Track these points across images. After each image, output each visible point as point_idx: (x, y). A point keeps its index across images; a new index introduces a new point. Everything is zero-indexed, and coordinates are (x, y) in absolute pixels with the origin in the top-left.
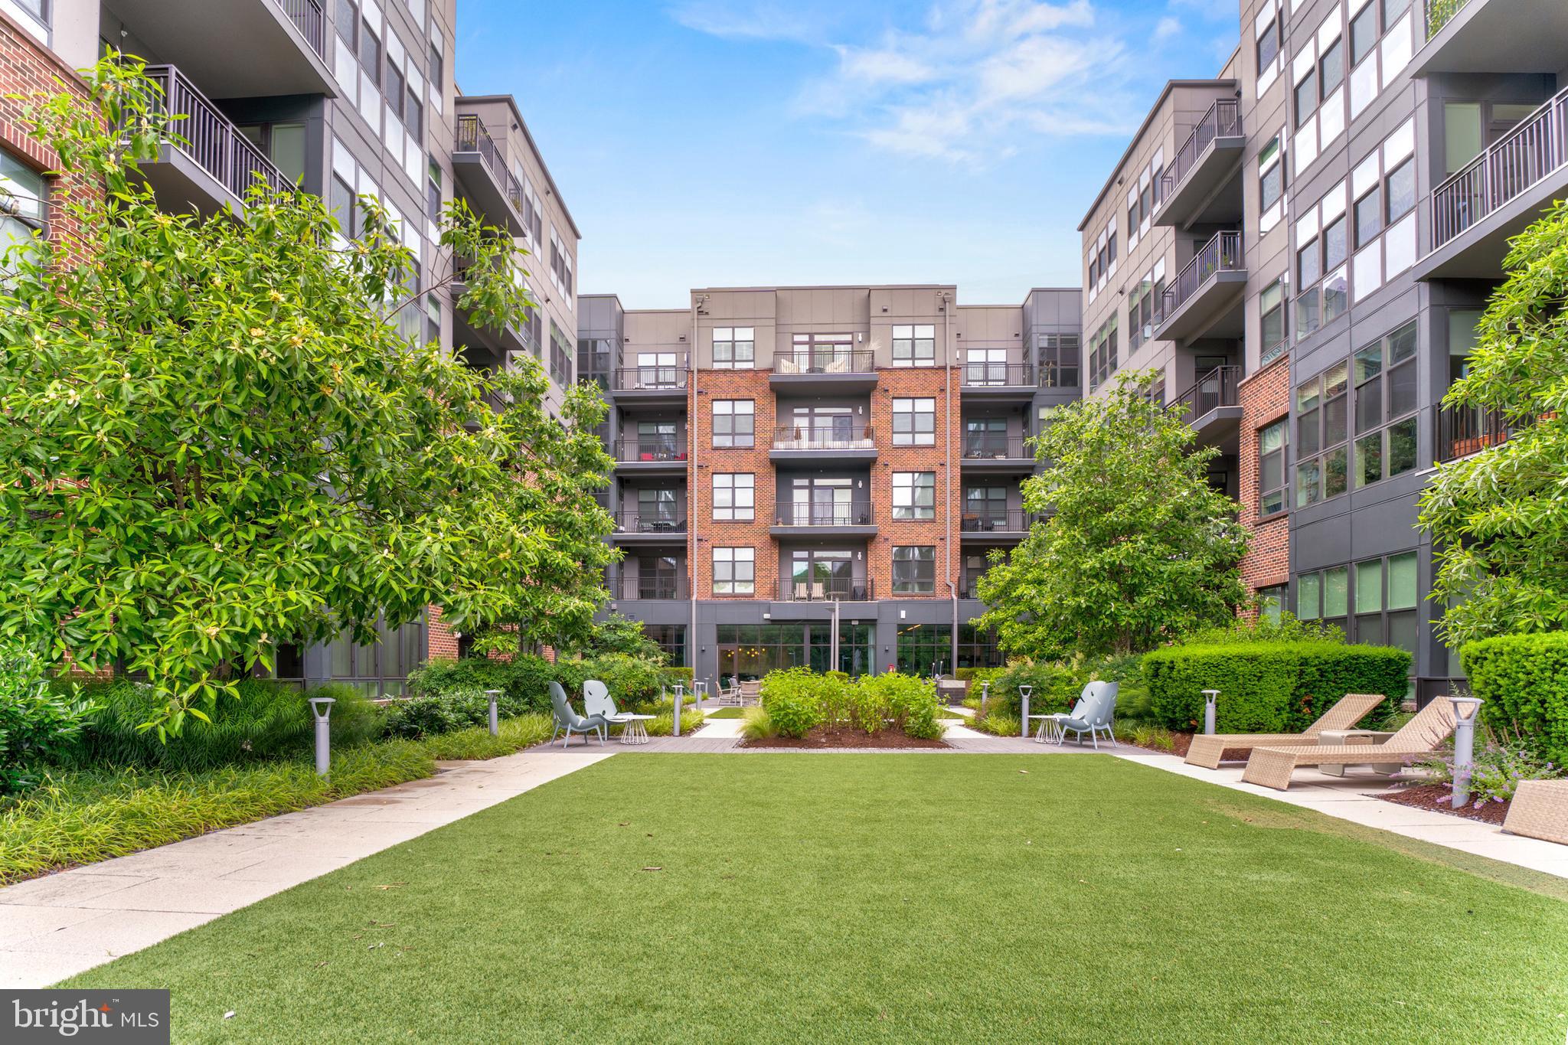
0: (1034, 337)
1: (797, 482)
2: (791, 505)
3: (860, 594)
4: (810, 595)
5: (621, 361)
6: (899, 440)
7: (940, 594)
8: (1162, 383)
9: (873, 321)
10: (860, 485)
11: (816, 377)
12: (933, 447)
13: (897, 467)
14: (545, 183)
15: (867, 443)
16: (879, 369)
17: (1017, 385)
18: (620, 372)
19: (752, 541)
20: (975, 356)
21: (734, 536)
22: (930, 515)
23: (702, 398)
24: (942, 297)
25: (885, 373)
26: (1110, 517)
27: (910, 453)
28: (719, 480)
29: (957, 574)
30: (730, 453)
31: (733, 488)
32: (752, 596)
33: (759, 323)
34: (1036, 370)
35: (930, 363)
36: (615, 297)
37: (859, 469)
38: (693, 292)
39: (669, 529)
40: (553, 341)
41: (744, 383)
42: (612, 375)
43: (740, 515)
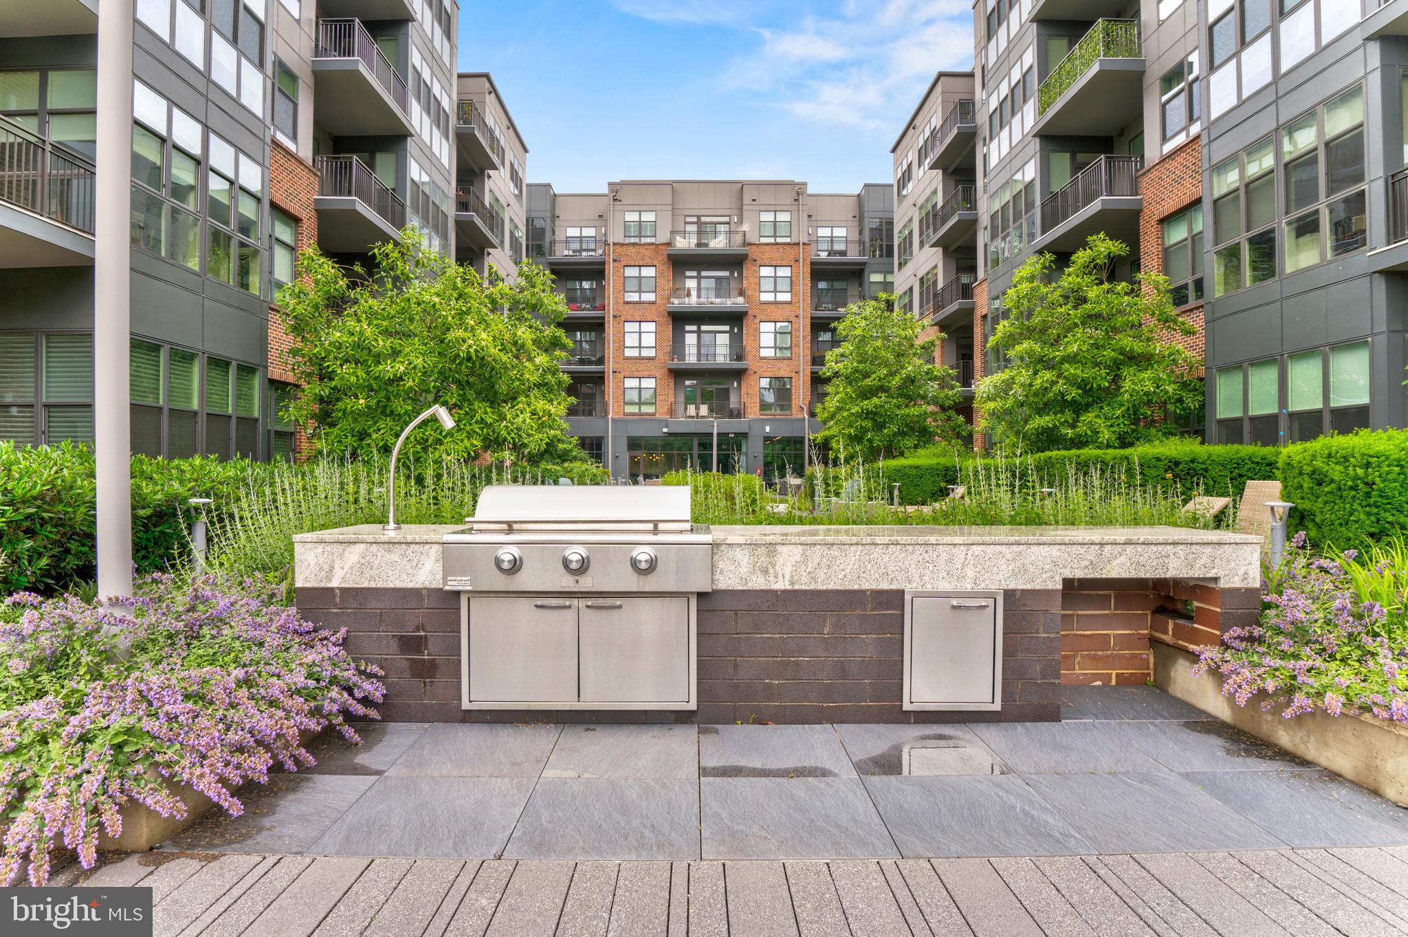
0: (866, 220)
1: (688, 328)
2: (684, 347)
3: (735, 413)
4: (697, 414)
5: (554, 233)
6: (765, 297)
7: (796, 414)
8: (936, 275)
9: (745, 207)
10: (736, 330)
11: (703, 250)
12: (790, 303)
13: (763, 317)
14: (507, 122)
15: (741, 300)
16: (750, 244)
17: (853, 255)
18: (553, 242)
19: (654, 373)
20: (824, 232)
21: (640, 369)
22: (787, 354)
23: (616, 264)
24: (797, 191)
25: (754, 247)
26: (868, 382)
27: (772, 307)
28: (629, 327)
29: (808, 398)
30: (637, 306)
31: (640, 333)
32: (654, 414)
33: (659, 208)
34: (867, 245)
35: (788, 240)
36: (549, 185)
37: (735, 319)
38: (610, 184)
39: (590, 363)
40: (512, 233)
41: (648, 253)
42: (547, 245)
43: (645, 353)
